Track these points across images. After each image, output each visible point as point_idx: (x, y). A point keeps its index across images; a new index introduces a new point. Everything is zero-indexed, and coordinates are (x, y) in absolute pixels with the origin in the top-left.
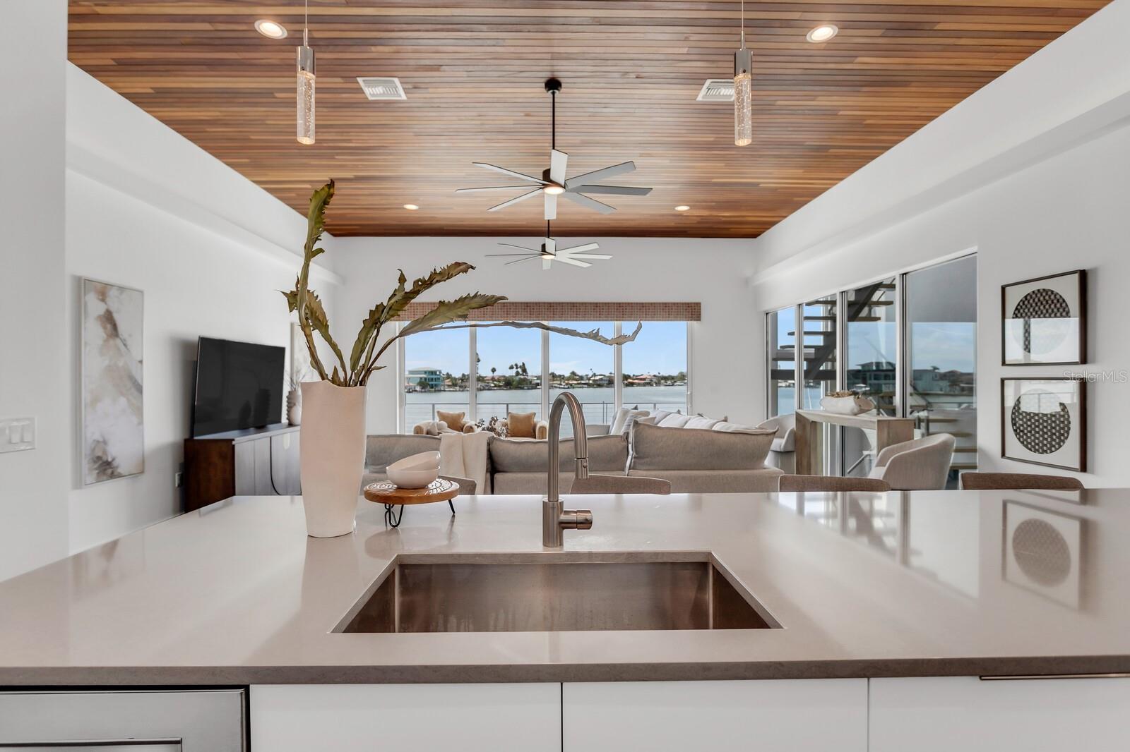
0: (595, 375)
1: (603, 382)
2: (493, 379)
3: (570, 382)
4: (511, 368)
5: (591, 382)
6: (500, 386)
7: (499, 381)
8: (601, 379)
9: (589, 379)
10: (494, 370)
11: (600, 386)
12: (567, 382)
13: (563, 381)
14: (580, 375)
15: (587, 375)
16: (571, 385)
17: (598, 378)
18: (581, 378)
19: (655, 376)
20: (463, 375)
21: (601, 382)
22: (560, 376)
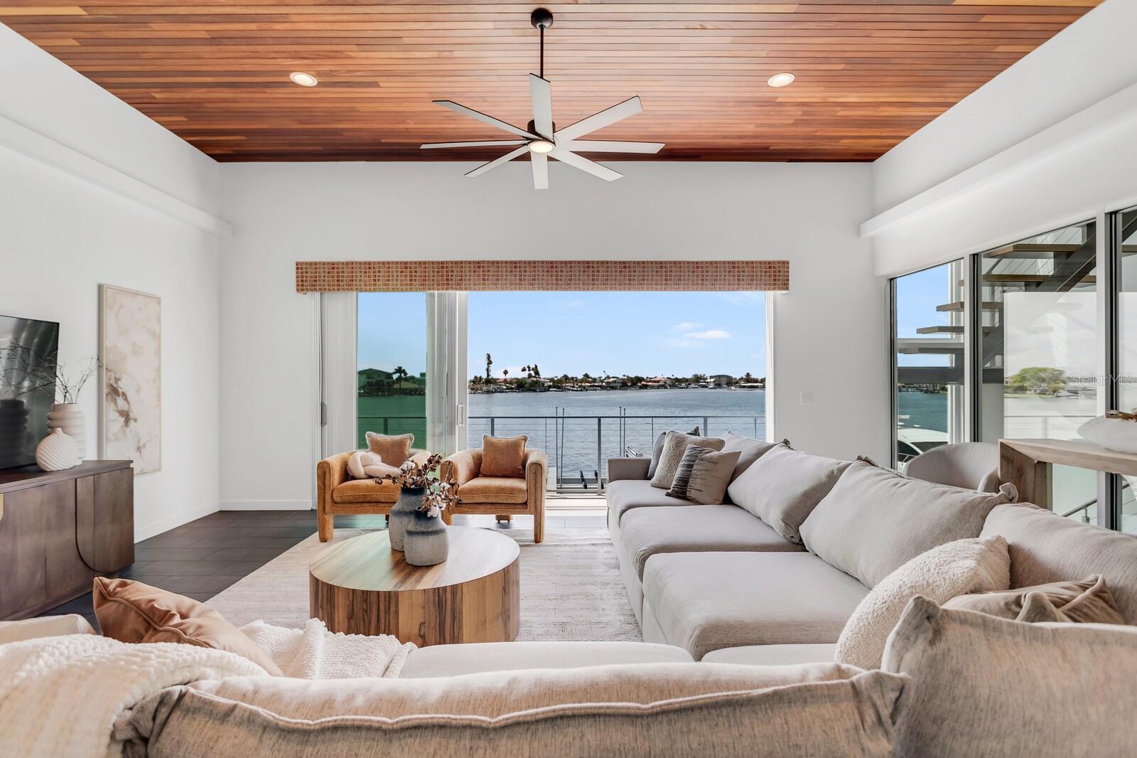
0: (608, 377)
1: (616, 384)
2: (505, 381)
3: (583, 385)
4: (524, 370)
5: (604, 384)
6: (512, 389)
7: (511, 383)
8: (615, 382)
9: (602, 382)
10: (506, 372)
11: (613, 388)
12: (580, 384)
13: (576, 383)
14: (593, 377)
15: (600, 378)
16: (584, 387)
17: (611, 380)
18: (594, 380)
19: (668, 378)
20: (476, 377)
21: (614, 385)
22: (573, 378)
